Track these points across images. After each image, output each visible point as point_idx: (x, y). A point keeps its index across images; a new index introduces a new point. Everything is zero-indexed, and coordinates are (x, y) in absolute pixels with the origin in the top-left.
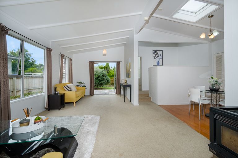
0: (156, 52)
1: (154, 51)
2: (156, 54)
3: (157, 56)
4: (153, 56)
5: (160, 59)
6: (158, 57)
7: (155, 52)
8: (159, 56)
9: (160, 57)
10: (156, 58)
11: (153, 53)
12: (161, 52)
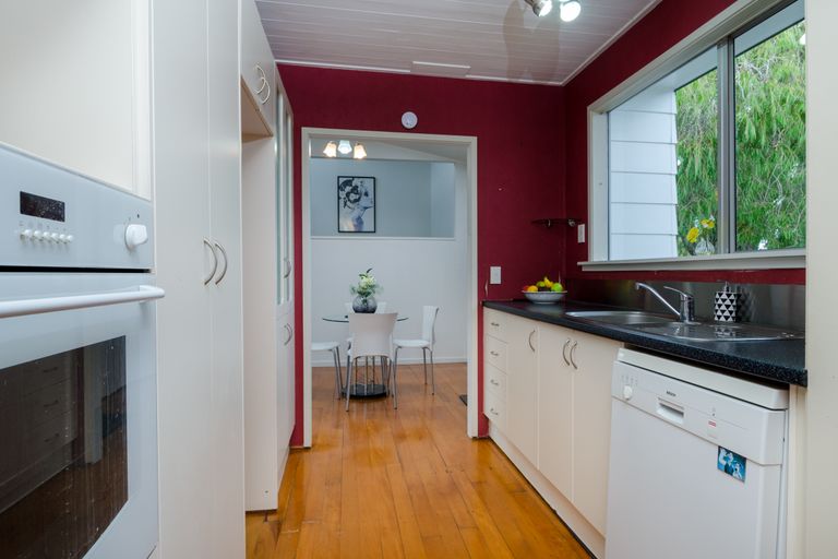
0: (351, 181)
1: (342, 180)
2: (348, 189)
3: (353, 197)
4: (339, 198)
5: (366, 208)
6: (356, 201)
7: (348, 183)
8: (364, 198)
9: (364, 201)
10: (348, 203)
11: (339, 188)
12: (369, 184)
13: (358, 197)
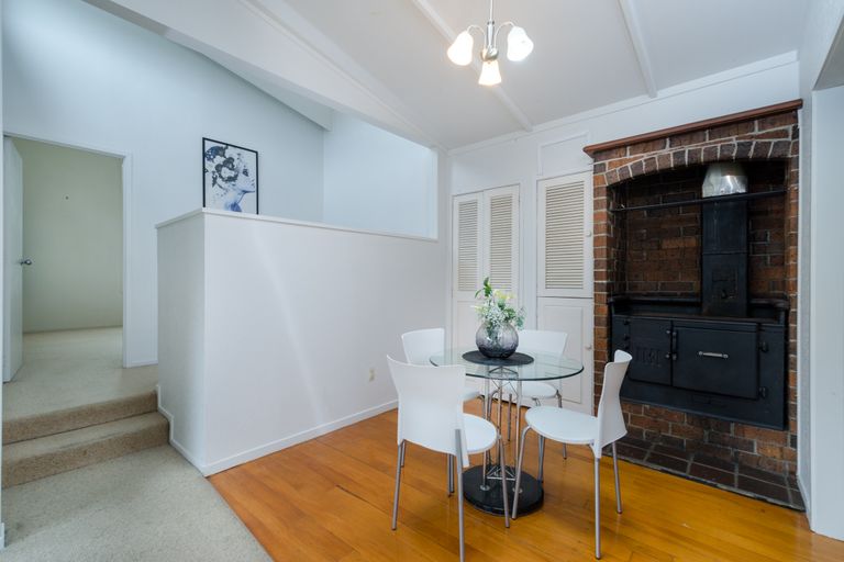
0: (223, 150)
1: (209, 145)
2: (219, 160)
3: (226, 172)
4: (204, 171)
5: (245, 192)
6: (231, 179)
7: (218, 151)
8: (241, 177)
9: (242, 182)
10: (219, 180)
11: (204, 155)
12: (249, 159)
13: (232, 174)
